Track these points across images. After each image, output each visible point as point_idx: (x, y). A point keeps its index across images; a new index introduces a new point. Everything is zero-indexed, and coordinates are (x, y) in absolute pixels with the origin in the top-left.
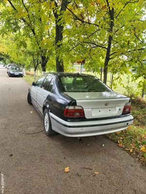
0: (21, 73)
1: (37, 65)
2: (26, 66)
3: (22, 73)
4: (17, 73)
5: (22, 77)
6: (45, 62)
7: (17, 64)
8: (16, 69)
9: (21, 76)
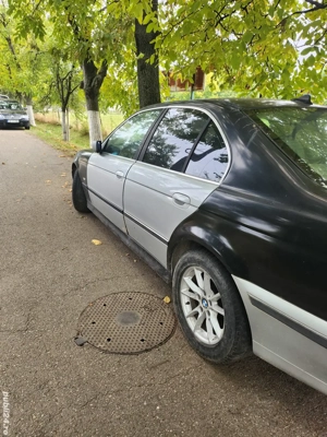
0: (24, 117)
1: (69, 94)
2: (34, 100)
3: (26, 117)
4: (13, 119)
5: (28, 128)
6: (94, 83)
7: (11, 96)
8: (9, 107)
9: (24, 125)
